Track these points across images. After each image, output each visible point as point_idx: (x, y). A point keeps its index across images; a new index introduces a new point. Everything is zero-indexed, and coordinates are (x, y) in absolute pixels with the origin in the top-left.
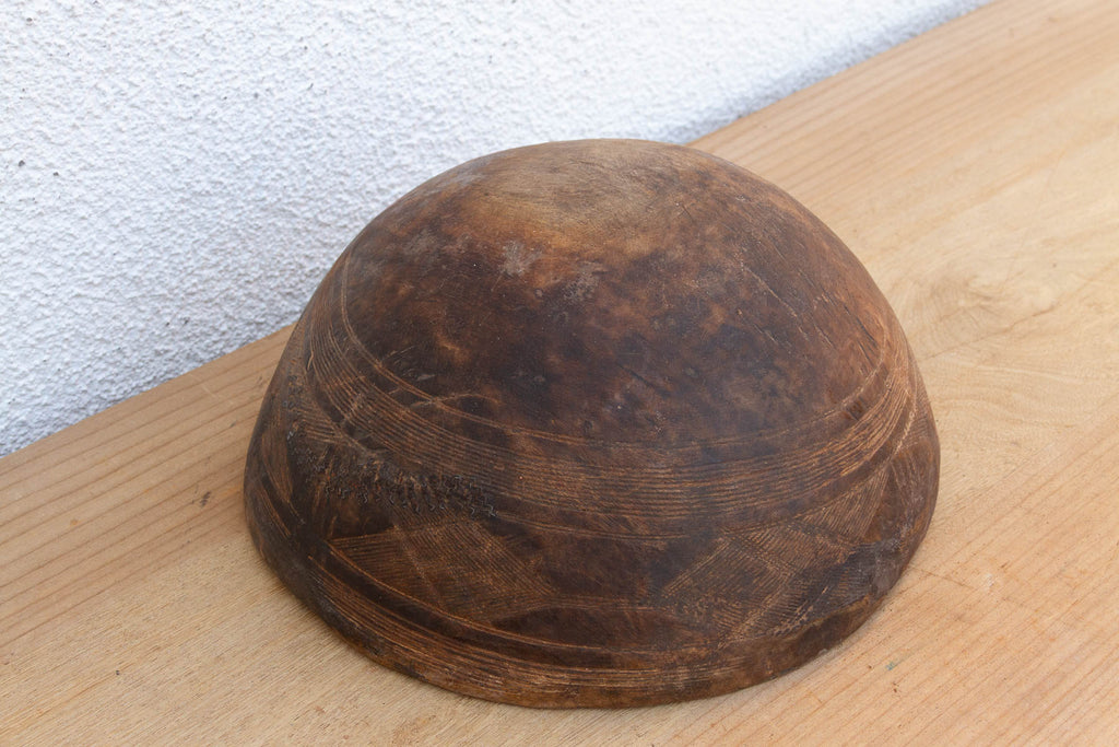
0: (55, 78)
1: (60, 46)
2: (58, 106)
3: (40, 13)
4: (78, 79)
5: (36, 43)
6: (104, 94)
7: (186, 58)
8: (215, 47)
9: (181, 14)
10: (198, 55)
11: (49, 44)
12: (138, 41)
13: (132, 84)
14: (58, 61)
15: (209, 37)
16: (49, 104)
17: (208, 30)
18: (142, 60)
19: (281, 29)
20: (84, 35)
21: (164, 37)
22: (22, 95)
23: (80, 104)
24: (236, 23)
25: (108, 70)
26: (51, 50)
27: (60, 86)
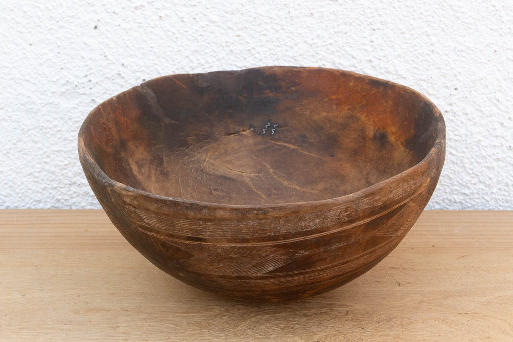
0: (169, 46)
1: (174, 33)
2: (168, 60)
3: (166, 15)
4: (179, 51)
5: (162, 28)
6: (192, 61)
7: (239, 58)
8: (256, 57)
9: (239, 36)
10: (245, 58)
11: (169, 30)
12: (214, 42)
13: (207, 61)
14: (172, 40)
15: (253, 51)
16: (164, 58)
17: (253, 48)
18: (214, 51)
19: (296, 60)
20: (187, 31)
21: (228, 44)
22: (150, 49)
23: (179, 62)
24: (270, 49)
25: (196, 51)
26: (169, 33)
27: (171, 51)
